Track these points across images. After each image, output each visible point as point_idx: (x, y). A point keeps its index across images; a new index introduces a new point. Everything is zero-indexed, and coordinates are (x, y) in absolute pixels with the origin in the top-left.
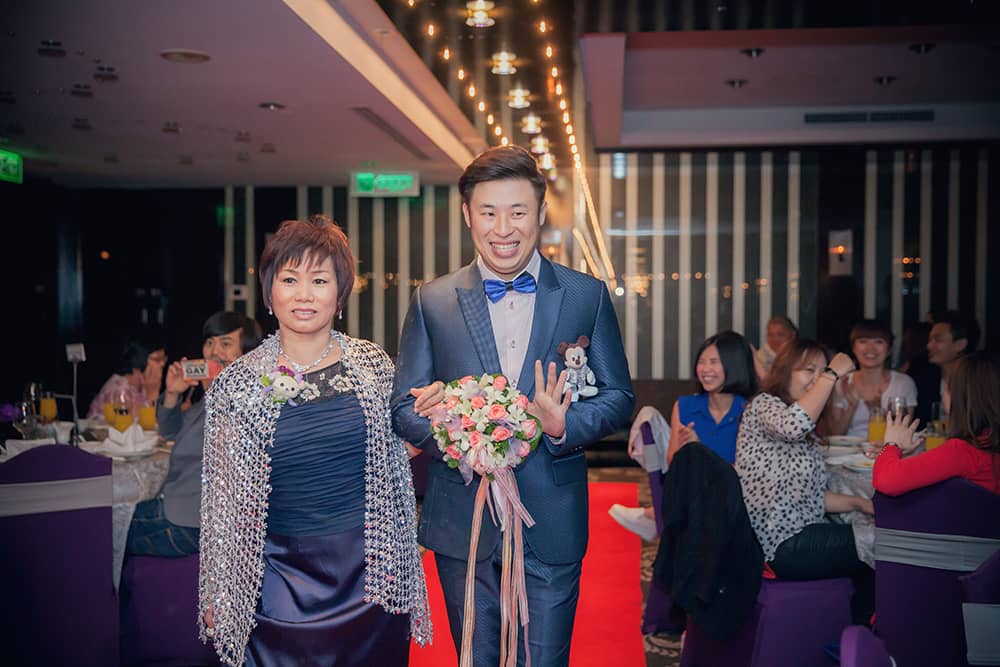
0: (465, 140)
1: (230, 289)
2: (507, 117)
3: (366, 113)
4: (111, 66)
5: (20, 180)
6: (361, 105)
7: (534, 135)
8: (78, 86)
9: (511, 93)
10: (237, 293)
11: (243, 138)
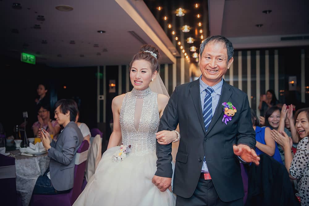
0: (169, 48)
1: (99, 96)
2: (182, 37)
3: (133, 34)
4: (43, 15)
6: (131, 30)
7: (194, 52)
8: (36, 25)
9: (183, 27)
10: (101, 98)
11: (96, 46)
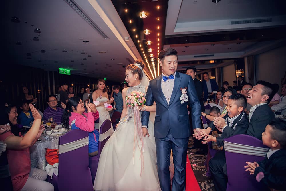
5: (70, 75)
